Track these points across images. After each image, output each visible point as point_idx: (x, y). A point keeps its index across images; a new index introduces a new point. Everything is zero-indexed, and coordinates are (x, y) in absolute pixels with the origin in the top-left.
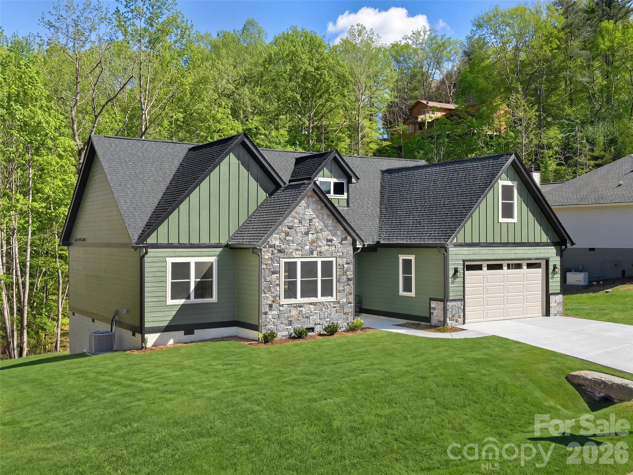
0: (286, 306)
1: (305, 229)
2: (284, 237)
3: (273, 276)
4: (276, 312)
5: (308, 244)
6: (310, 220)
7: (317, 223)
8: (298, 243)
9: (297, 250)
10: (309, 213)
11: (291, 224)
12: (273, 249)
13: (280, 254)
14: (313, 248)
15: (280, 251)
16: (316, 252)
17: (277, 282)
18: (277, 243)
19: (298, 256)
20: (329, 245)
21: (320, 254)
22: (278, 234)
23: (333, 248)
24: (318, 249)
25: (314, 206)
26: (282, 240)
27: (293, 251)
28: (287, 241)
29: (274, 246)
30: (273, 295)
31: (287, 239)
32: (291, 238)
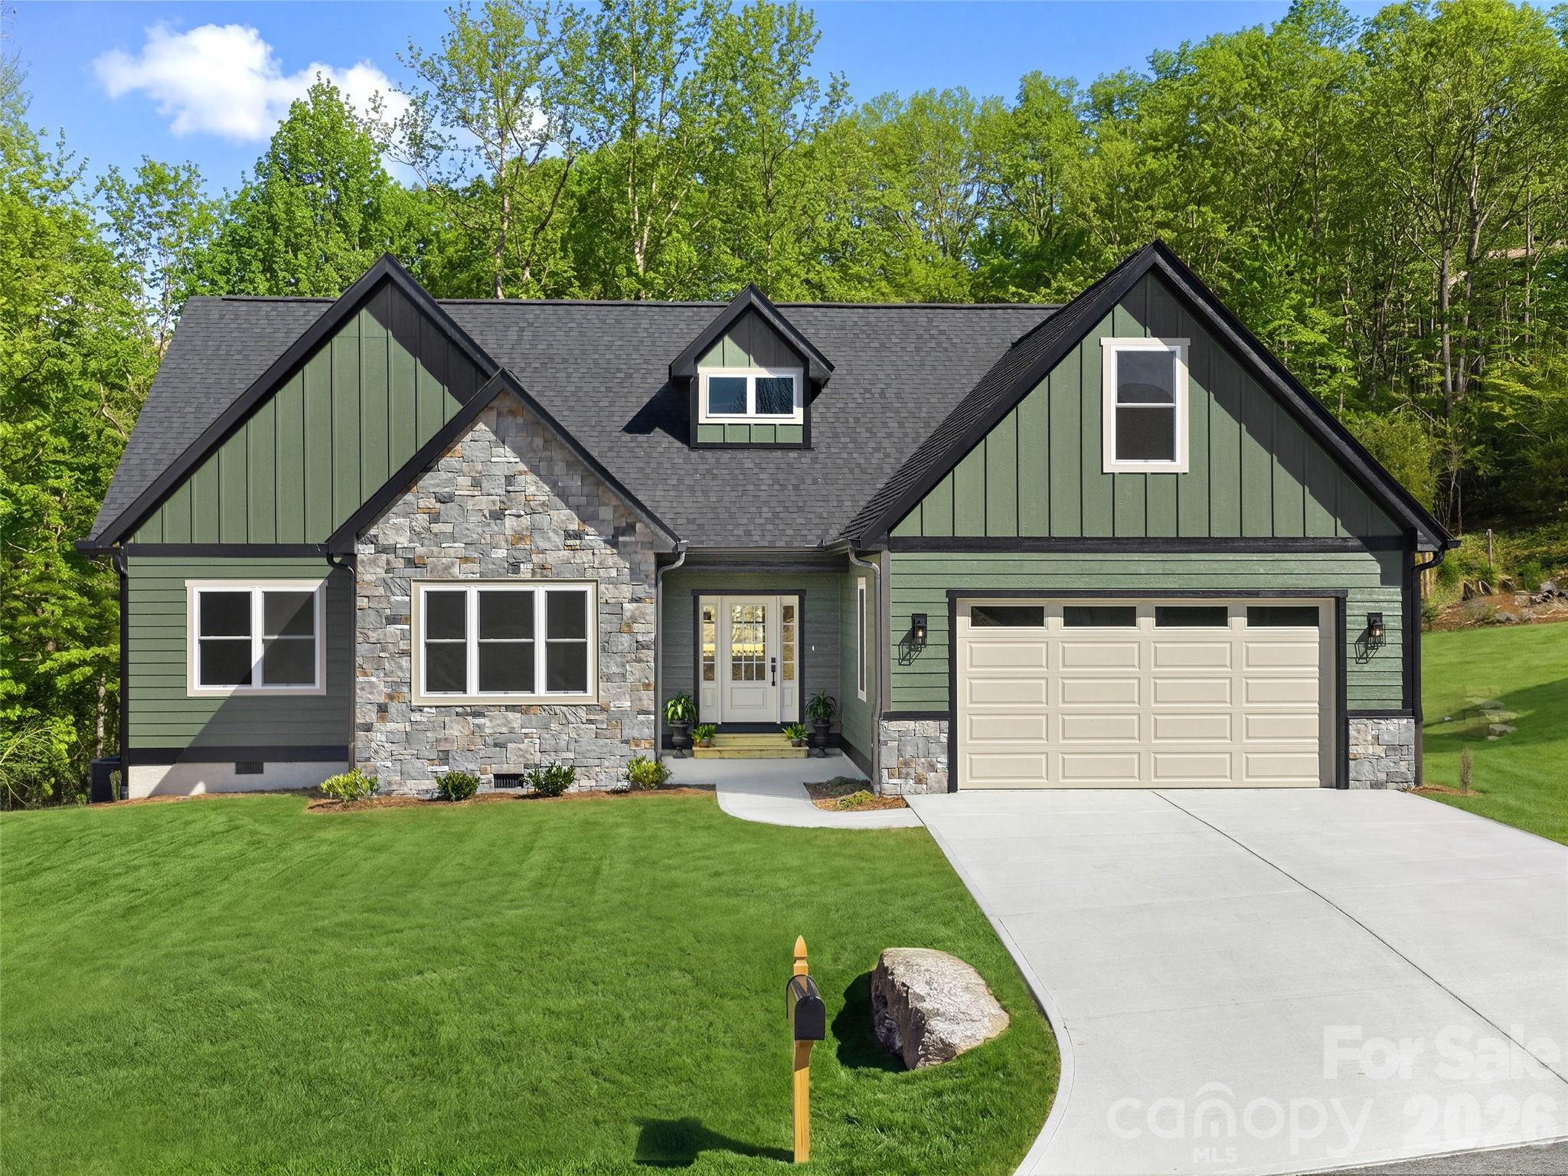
0: (433, 710)
1: (494, 502)
2: (426, 524)
3: (392, 628)
4: (400, 726)
5: (503, 544)
6: (509, 479)
7: (533, 487)
8: (469, 540)
9: (465, 559)
10: (504, 459)
11: (447, 490)
12: (392, 557)
13: (410, 572)
14: (519, 554)
15: (411, 563)
16: (530, 566)
17: (403, 645)
18: (403, 541)
19: (470, 577)
20: (573, 549)
21: (542, 572)
22: (406, 515)
23: (585, 557)
24: (535, 558)
25: (522, 439)
26: (419, 534)
27: (453, 564)
28: (436, 535)
29: (392, 549)
30: (389, 679)
31: (435, 530)
32: (447, 528)
